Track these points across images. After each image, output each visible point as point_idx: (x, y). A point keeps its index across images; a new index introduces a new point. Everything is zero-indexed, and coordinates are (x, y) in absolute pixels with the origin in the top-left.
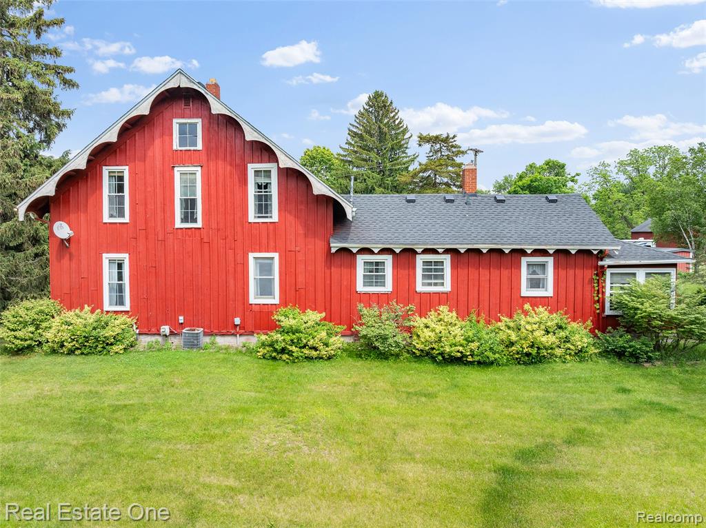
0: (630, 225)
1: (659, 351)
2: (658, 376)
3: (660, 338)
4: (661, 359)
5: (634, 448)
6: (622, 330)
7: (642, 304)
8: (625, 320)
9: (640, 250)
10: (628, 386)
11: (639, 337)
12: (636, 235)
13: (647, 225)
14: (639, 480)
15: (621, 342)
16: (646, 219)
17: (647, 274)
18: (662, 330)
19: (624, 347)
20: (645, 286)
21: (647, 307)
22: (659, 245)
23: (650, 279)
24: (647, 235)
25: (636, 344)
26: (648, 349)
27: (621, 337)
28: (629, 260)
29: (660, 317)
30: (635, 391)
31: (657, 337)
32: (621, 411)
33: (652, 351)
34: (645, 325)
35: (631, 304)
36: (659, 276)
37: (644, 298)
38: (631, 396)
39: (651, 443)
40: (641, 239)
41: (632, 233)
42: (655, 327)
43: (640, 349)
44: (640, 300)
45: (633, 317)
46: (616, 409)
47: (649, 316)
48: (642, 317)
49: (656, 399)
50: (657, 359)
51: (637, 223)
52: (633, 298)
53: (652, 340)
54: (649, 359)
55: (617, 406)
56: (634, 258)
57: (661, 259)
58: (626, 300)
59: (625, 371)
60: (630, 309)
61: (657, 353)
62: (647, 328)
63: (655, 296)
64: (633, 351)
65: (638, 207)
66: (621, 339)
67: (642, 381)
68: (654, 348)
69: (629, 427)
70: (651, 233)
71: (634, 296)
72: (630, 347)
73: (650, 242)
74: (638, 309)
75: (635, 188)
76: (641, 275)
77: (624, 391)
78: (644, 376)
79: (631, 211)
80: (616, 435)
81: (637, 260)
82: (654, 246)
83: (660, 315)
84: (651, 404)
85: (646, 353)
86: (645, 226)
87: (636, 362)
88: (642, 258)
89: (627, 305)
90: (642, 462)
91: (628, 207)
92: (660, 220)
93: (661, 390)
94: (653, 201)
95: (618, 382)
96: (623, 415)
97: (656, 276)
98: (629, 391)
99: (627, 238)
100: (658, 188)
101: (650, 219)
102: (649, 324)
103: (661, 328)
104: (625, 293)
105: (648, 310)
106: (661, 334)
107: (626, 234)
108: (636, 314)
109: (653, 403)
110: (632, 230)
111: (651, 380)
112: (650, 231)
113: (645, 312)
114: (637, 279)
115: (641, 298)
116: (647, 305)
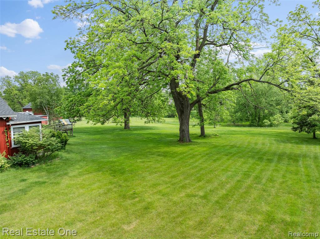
0: (22, 105)
1: (37, 159)
2: (38, 170)
3: (37, 154)
4: (38, 162)
5: (29, 204)
6: (20, 153)
7: (28, 140)
8: (22, 149)
9: (26, 117)
10: (25, 178)
11: (28, 155)
12: (25, 110)
13: (29, 105)
14: (33, 217)
15: (20, 159)
16: (29, 103)
17: (29, 127)
18: (37, 150)
19: (22, 161)
20: (29, 132)
21: (31, 141)
22: (35, 114)
23: (31, 129)
24: (30, 110)
25: (28, 159)
26: (33, 159)
27: (20, 156)
28: (21, 121)
29: (36, 145)
30: (28, 179)
31: (36, 153)
32: (23, 190)
33: (34, 160)
34: (30, 149)
35: (24, 141)
36: (35, 127)
37: (29, 137)
38: (26, 182)
39: (37, 199)
40: (27, 112)
41: (23, 109)
42: (35, 149)
43: (29, 160)
44: (27, 138)
45: (25, 147)
46: (20, 190)
47: (32, 145)
48: (29, 146)
49: (37, 180)
50: (37, 163)
51: (25, 105)
52: (24, 138)
53: (34, 155)
54: (34, 164)
55: (21, 188)
56: (23, 120)
57: (35, 120)
58: (21, 140)
59: (24, 171)
60: (24, 143)
61: (36, 160)
62: (31, 150)
63: (33, 136)
64: (26, 162)
65: (25, 97)
66: (20, 158)
67: (31, 174)
68: (35, 158)
69: (27, 196)
70: (31, 109)
71: (24, 137)
72: (25, 160)
73: (31, 113)
74: (26, 143)
75: (23, 89)
76: (27, 128)
77: (24, 180)
78: (32, 172)
79: (22, 99)
80: (21, 202)
81: (24, 121)
82: (33, 114)
83: (36, 144)
84: (36, 183)
85: (32, 161)
86: (28, 106)
87: (28, 166)
88: (27, 120)
89: (21, 141)
90: (33, 209)
91: (21, 97)
92: (35, 103)
93: (39, 176)
94: (31, 95)
95: (21, 177)
96: (24, 191)
97: (34, 127)
98: (26, 180)
99: (21, 112)
100: (33, 89)
101: (30, 103)
102: (32, 149)
103: (37, 149)
104: (20, 137)
105: (31, 142)
106: (37, 152)
107: (21, 110)
108: (26, 145)
109: (37, 182)
110: (23, 108)
111: (35, 172)
112: (31, 108)
113: (30, 143)
114: (25, 129)
115: (28, 137)
116: (30, 140)
